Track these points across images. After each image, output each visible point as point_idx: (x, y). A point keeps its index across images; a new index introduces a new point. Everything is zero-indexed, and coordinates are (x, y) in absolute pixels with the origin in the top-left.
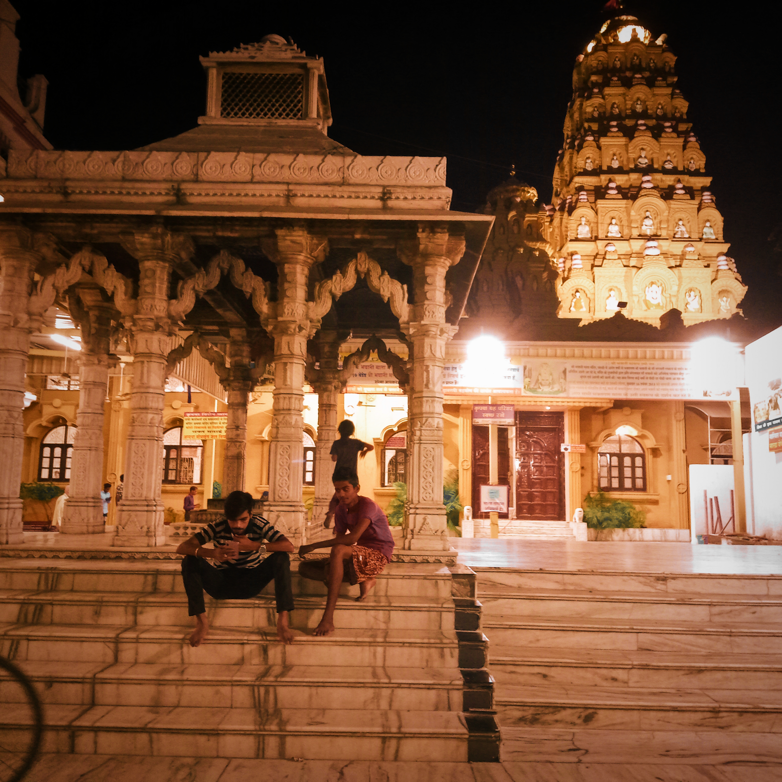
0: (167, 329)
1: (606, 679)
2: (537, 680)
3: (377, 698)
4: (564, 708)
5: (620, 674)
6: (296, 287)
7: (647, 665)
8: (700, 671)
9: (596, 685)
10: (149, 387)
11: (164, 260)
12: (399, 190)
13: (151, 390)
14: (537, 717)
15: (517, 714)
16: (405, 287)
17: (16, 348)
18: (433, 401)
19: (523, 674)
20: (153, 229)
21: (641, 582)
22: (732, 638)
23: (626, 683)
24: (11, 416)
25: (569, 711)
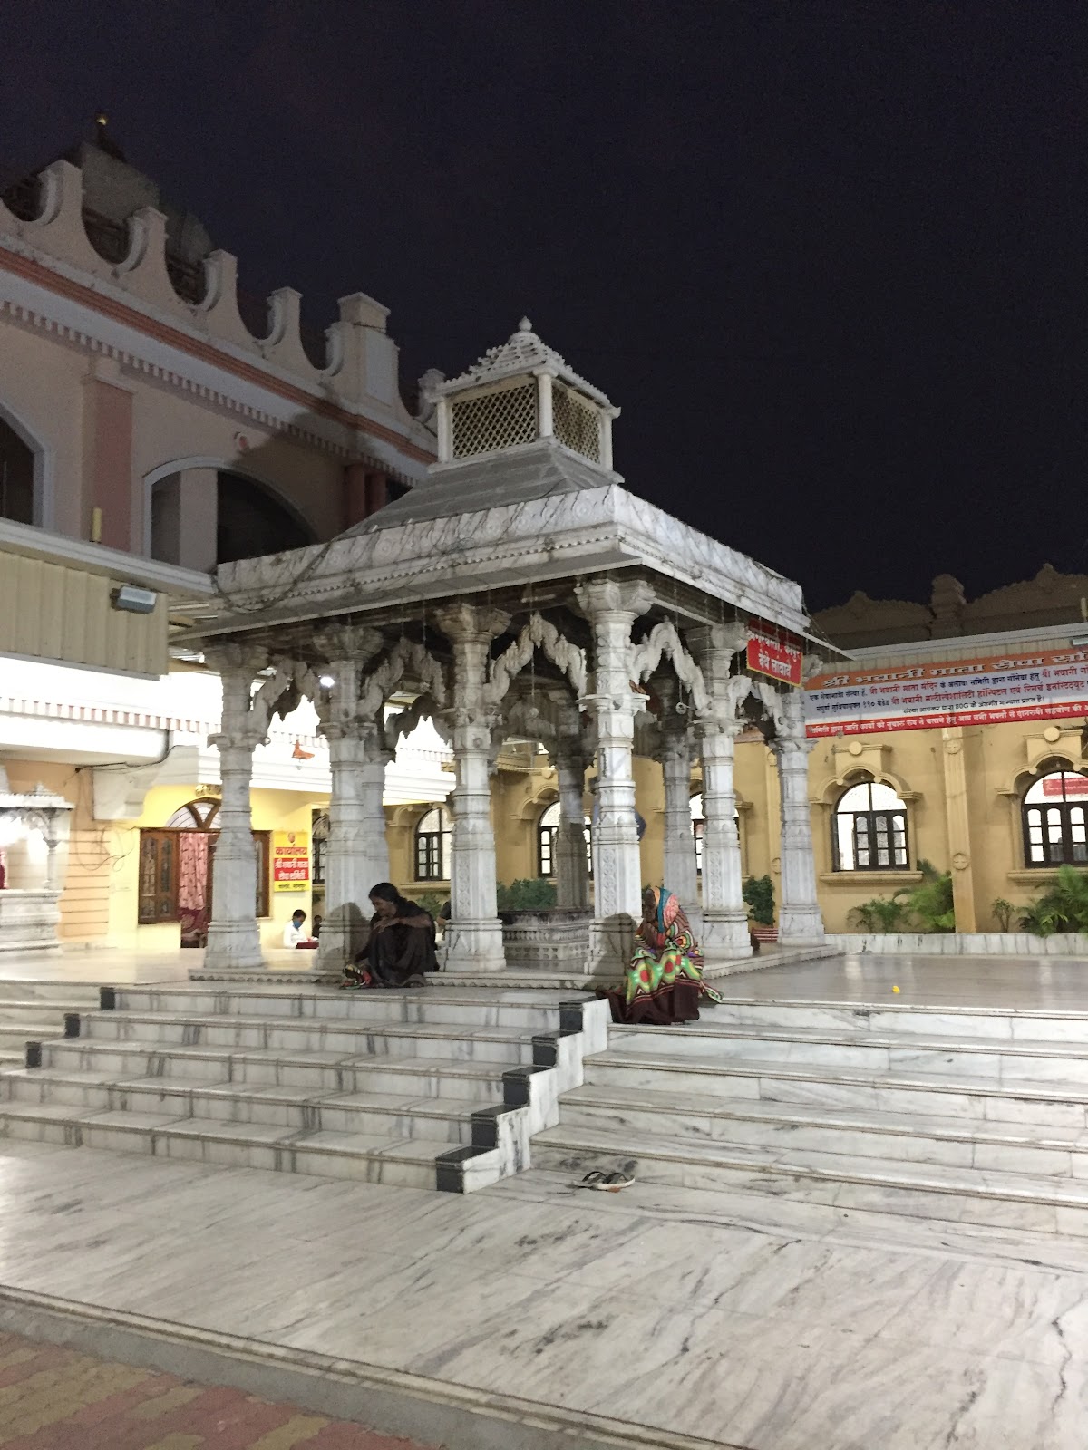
0: (356, 733)
1: (687, 1129)
2: (615, 1125)
3: (399, 1125)
4: (604, 1154)
5: (703, 1124)
6: (465, 670)
7: (729, 1114)
8: (794, 1126)
9: (676, 1135)
10: (340, 799)
11: (347, 658)
12: (561, 537)
13: (342, 802)
14: (579, 1161)
15: (558, 1157)
16: (583, 652)
17: (237, 768)
18: (612, 791)
19: (601, 1117)
20: (328, 630)
21: (835, 1017)
22: (877, 1091)
23: (709, 1134)
24: (236, 838)
25: (608, 1158)
